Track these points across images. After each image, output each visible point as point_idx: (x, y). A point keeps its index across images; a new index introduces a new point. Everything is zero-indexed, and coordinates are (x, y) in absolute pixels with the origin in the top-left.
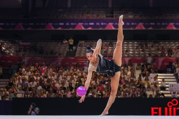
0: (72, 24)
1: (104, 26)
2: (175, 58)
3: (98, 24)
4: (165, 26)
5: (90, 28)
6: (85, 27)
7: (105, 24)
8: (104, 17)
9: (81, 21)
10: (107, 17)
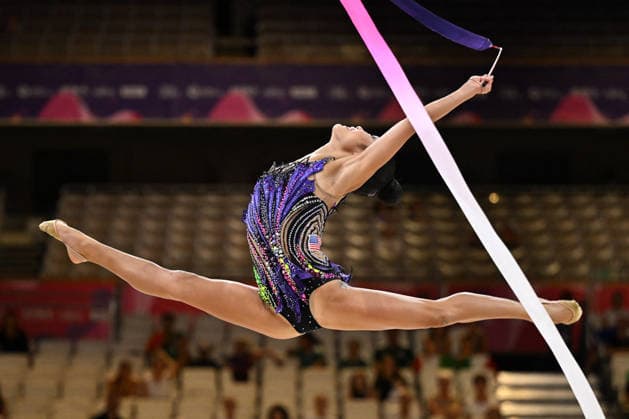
0: (24, 92)
1: (205, 106)
2: (598, 287)
3: (168, 92)
4: (547, 107)
5: (124, 118)
6: (99, 107)
7: (209, 92)
8: (203, 52)
9: (77, 75)
10: (219, 51)
